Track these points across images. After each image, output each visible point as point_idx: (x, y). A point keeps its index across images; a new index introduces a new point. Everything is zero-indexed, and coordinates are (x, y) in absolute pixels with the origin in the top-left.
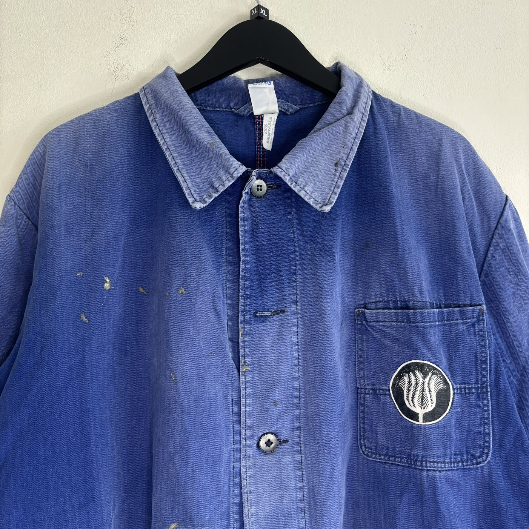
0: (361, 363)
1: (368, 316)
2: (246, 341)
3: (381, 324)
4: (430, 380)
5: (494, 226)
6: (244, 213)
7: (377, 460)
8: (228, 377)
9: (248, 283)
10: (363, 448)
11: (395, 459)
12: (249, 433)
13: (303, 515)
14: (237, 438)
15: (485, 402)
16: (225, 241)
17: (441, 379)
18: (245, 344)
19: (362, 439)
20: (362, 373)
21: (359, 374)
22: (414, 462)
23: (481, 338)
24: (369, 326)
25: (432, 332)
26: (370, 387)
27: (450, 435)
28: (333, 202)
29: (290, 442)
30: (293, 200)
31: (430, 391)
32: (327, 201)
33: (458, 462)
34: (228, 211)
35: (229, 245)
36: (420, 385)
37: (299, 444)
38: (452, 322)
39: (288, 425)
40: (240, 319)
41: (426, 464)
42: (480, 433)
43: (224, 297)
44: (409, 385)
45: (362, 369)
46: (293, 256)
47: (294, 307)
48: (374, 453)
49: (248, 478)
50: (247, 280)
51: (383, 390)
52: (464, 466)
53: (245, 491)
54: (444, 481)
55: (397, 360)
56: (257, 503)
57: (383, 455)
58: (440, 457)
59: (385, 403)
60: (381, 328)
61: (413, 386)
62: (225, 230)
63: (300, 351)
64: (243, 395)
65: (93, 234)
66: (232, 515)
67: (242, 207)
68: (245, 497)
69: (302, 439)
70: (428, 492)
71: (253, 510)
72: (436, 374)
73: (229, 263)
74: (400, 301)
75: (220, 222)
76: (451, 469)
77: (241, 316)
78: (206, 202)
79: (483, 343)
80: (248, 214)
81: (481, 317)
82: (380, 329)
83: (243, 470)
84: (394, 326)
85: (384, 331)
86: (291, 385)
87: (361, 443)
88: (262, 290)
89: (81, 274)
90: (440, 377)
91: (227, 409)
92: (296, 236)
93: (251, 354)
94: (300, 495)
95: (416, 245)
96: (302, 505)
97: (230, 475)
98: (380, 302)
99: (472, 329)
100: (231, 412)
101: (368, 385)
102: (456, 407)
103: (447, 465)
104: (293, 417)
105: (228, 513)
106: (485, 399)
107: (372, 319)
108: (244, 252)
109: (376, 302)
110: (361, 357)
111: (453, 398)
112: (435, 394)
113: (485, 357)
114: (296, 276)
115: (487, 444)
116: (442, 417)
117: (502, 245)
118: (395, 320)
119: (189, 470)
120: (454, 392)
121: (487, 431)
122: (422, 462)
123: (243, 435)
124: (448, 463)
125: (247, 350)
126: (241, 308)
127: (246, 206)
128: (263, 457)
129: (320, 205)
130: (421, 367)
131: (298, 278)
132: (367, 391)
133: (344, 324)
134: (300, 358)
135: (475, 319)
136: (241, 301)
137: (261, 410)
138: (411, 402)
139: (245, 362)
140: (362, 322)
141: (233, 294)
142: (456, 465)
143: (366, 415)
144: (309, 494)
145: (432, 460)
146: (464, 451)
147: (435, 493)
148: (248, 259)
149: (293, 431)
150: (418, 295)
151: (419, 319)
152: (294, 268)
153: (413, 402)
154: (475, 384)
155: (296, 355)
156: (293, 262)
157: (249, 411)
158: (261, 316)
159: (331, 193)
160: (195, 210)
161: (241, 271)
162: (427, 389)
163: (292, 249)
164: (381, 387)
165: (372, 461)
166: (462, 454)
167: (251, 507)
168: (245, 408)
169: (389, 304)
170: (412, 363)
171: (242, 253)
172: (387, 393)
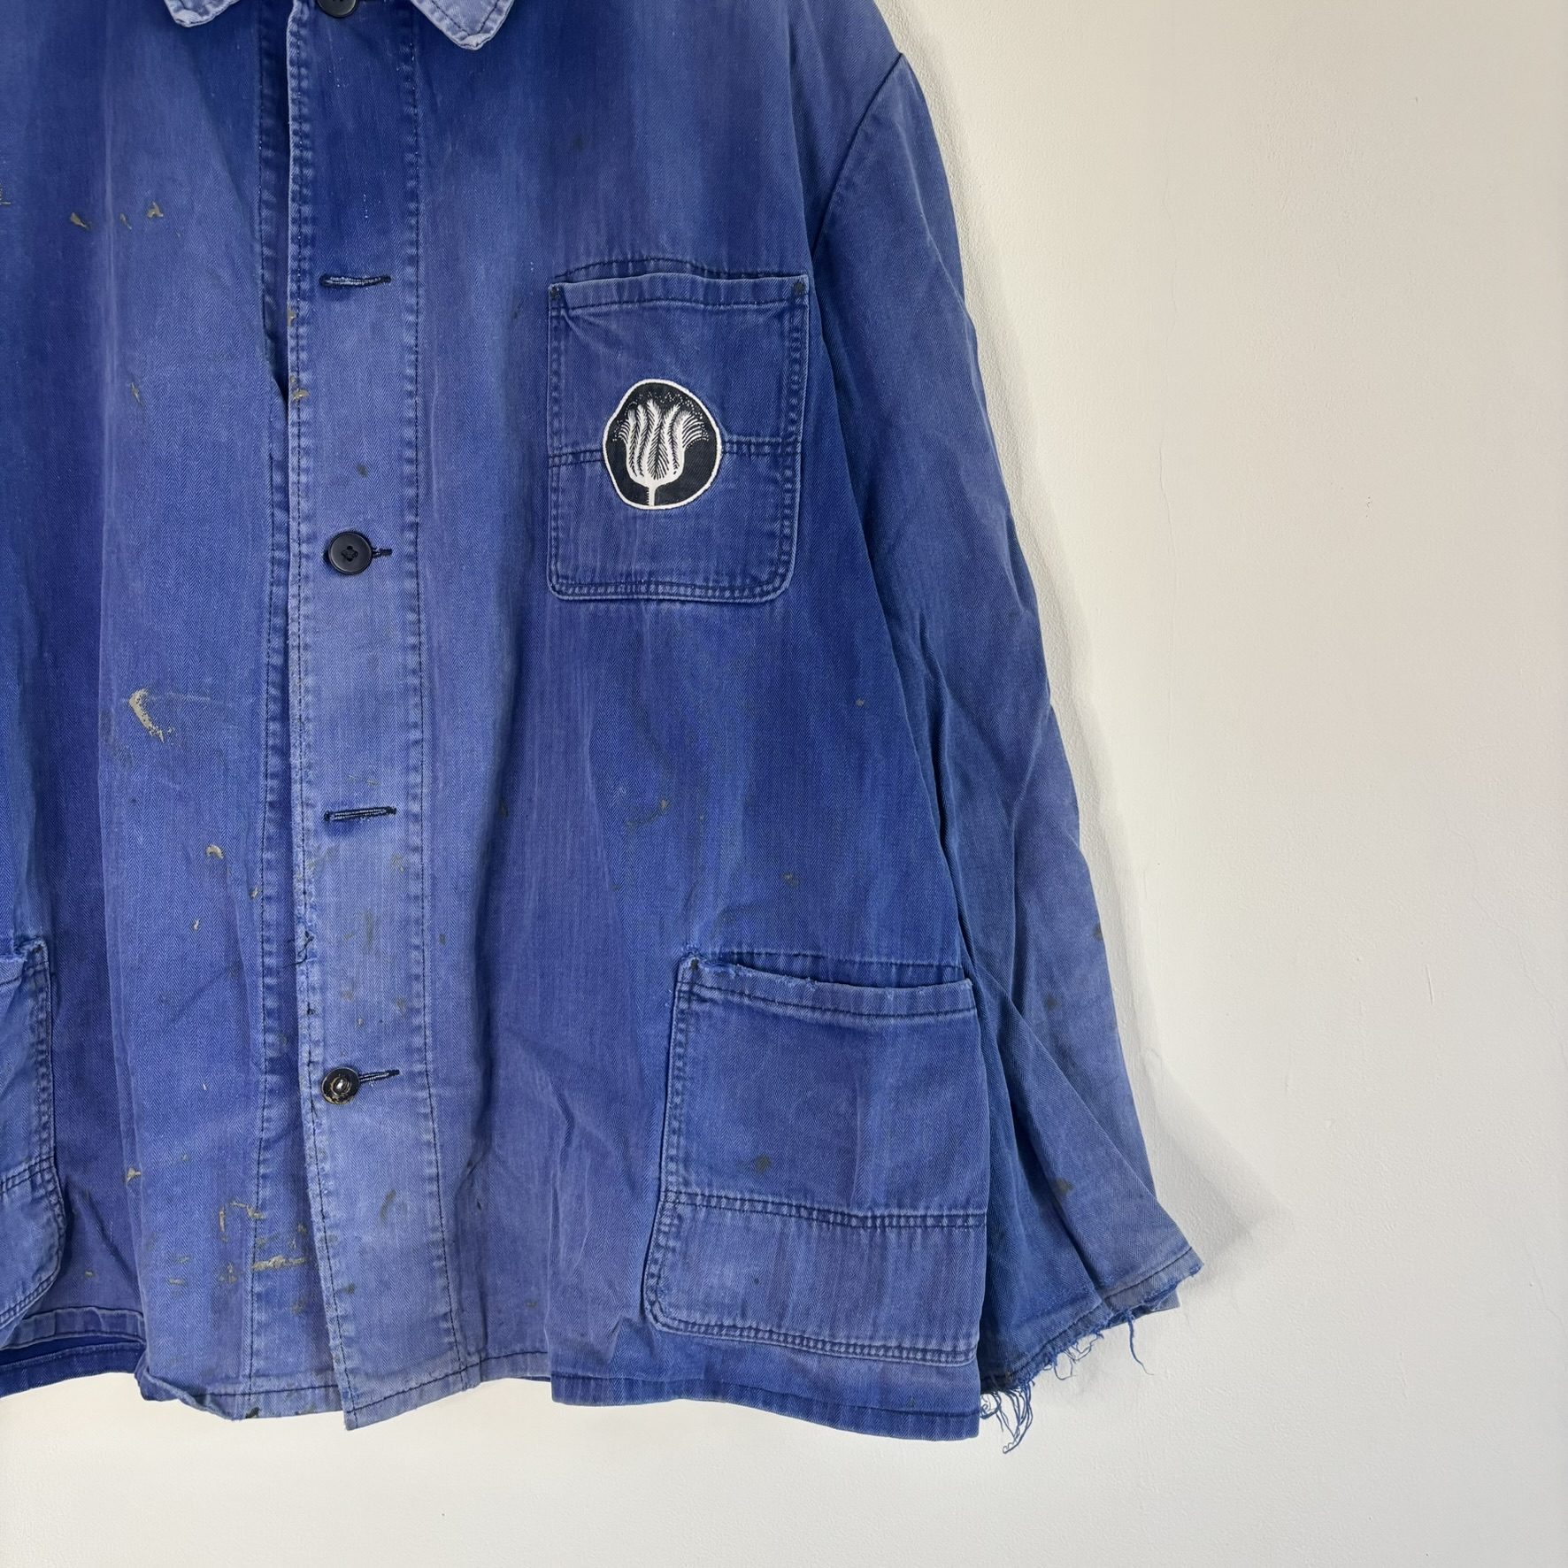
0: (556, 401)
1: (568, 295)
2: (302, 337)
3: (592, 310)
4: (674, 420)
5: (859, 116)
6: (298, 47)
7: (576, 598)
8: (263, 410)
9: (308, 210)
10: (554, 580)
11: (606, 589)
12: (304, 528)
13: (417, 699)
14: (280, 538)
15: (788, 473)
16: (257, 113)
17: (699, 420)
18: (300, 343)
19: (553, 562)
20: (556, 424)
21: (552, 425)
22: (637, 588)
23: (794, 345)
24: (572, 319)
25: (686, 322)
26: (570, 450)
27: (708, 533)
28: (492, 29)
29: (393, 555)
30: (416, 30)
31: (673, 443)
32: (480, 25)
33: (723, 590)
34: (264, 44)
35: (267, 121)
36: (653, 430)
37: (414, 558)
38: (735, 307)
39: (391, 519)
40: (288, 288)
41: (657, 588)
42: (772, 535)
43: (254, 237)
44: (636, 432)
45: (557, 415)
46: (410, 157)
47: (410, 270)
48: (571, 585)
49: (301, 620)
50: (305, 203)
51: (591, 452)
52: (735, 598)
53: (295, 644)
54: (689, 622)
55: (618, 386)
56: (320, 670)
57: (585, 585)
58: (684, 574)
59: (593, 479)
60: (592, 319)
61: (642, 433)
62: (256, 87)
63: (420, 366)
64: (294, 448)
66: (264, 687)
67: (294, 34)
68: (293, 655)
69: (419, 549)
71: (310, 681)
72: (689, 409)
73: (266, 162)
74: (632, 262)
75: (248, 67)
76: (707, 600)
77: (292, 280)
78: (206, 12)
79: (798, 355)
80: (309, 52)
81: (798, 301)
82: (590, 323)
83: (292, 603)
84: (615, 312)
85: (598, 326)
86: (396, 435)
87: (550, 569)
88: (340, 228)
90: (697, 417)
91: (260, 476)
92: (420, 111)
93: (310, 365)
94: (412, 661)
96: (416, 681)
97: (261, 608)
98: (594, 265)
99: (776, 325)
100: (268, 482)
101: (566, 446)
102: (728, 479)
103: (698, 592)
104: (402, 498)
105: (257, 682)
106: (788, 467)
107: (576, 304)
108: (297, 139)
109: (587, 267)
110: (556, 389)
111: (722, 461)
112: (683, 450)
113: (798, 383)
114: (418, 202)
115: (784, 558)
116: (695, 496)
117: (871, 157)
118: (616, 299)
120: (724, 448)
121: (787, 531)
122: (648, 583)
123: (293, 534)
125: (304, 356)
126: (291, 264)
127: (305, 32)
128: (337, 580)
129: (463, 33)
130: (657, 393)
131: (422, 207)
132: (564, 458)
133: (522, 315)
134: (419, 379)
135: (785, 304)
136: (292, 248)
137: (333, 485)
138: (636, 467)
139: (298, 381)
140: (559, 312)
141: (274, 234)
142: (717, 594)
144: (431, 659)
145: (668, 579)
146: (738, 570)
147: (670, 644)
148: (308, 155)
149: (402, 531)
150: (668, 247)
151: (660, 293)
152: (411, 184)
153: (640, 466)
154: (772, 436)
155: (410, 371)
156: (412, 171)
157: (307, 484)
158: (338, 287)
159: (489, 8)
160: (180, 28)
161: (291, 180)
162: (666, 438)
163: (411, 140)
164: (589, 446)
165: (568, 601)
166: (732, 576)
167: (306, 675)
168: (299, 475)
169: (611, 269)
170: (642, 386)
171: (293, 139)
172: (598, 455)
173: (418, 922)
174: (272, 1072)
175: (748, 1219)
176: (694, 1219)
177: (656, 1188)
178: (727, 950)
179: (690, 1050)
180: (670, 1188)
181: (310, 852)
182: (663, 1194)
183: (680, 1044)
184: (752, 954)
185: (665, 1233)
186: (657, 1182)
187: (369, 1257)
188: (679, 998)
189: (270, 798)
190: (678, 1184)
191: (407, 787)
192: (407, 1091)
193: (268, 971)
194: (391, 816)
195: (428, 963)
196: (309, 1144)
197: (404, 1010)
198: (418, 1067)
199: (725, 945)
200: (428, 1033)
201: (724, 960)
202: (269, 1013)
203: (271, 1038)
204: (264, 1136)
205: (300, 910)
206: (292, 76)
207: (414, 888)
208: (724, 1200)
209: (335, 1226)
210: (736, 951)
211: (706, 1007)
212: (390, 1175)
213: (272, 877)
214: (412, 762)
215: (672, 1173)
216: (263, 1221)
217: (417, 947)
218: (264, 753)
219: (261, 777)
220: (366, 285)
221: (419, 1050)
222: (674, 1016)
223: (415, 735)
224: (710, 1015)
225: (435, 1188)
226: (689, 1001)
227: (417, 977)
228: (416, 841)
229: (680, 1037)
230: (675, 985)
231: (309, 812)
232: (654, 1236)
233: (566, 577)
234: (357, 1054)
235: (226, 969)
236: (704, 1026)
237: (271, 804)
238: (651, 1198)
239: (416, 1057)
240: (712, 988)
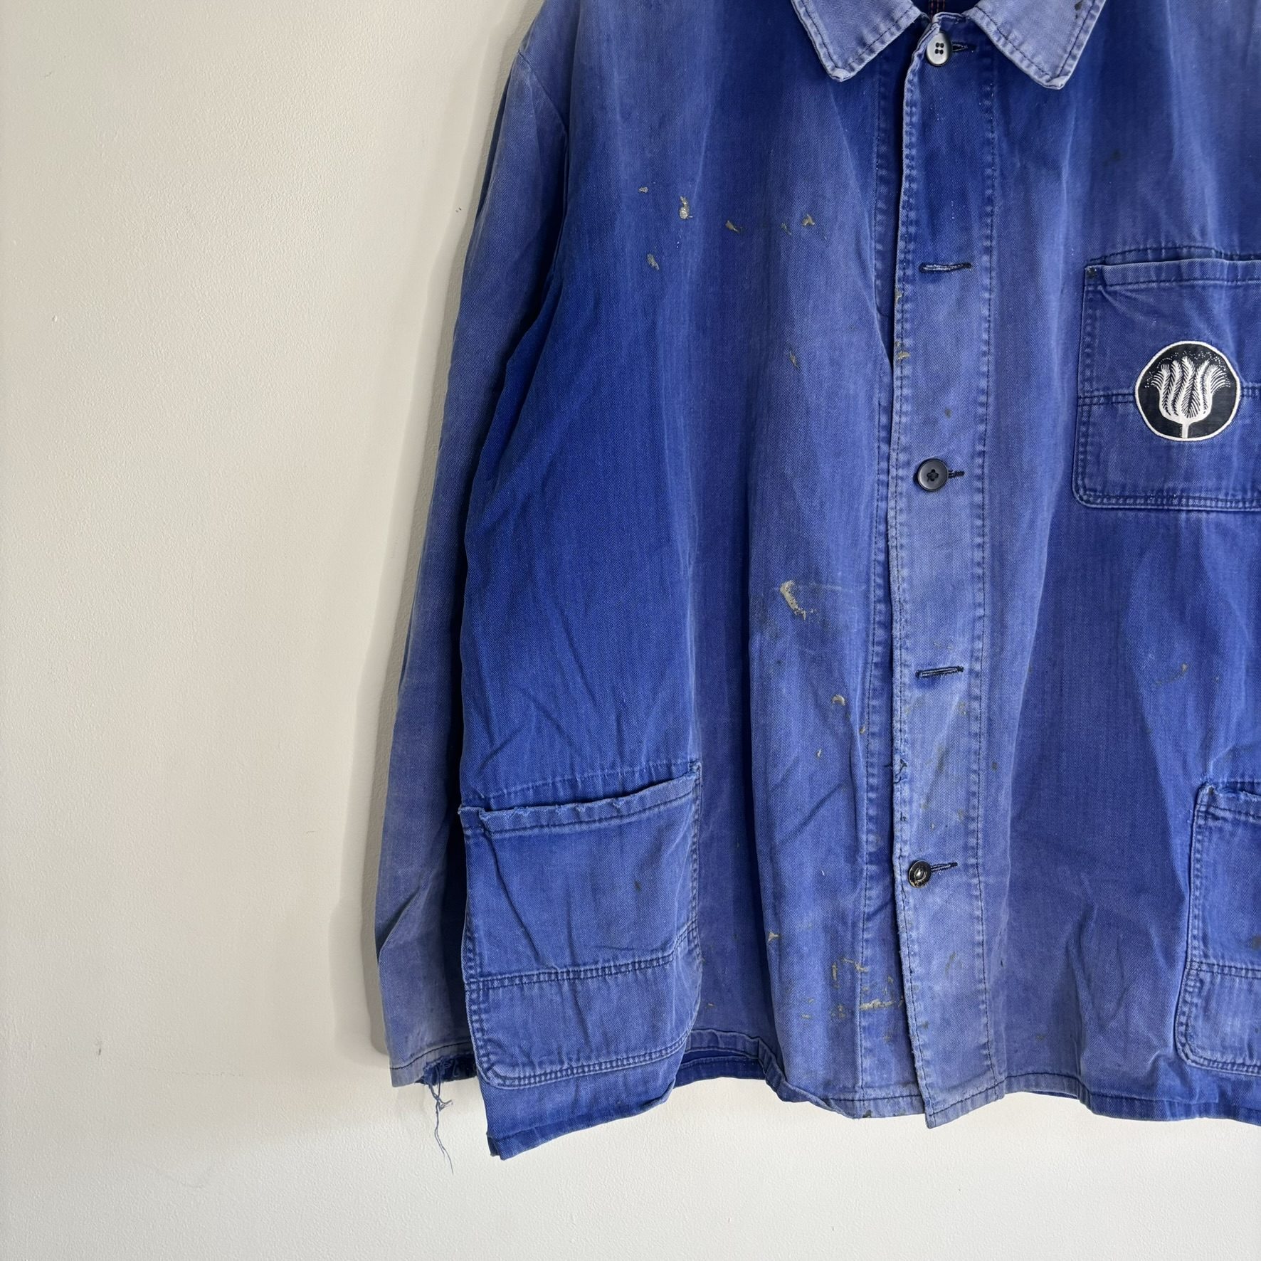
0: (1088, 355)
1: (1107, 276)
2: (907, 311)
3: (1130, 287)
4: (1205, 373)
6: (912, 91)
7: (1104, 507)
8: (875, 368)
9: (913, 215)
10: (1081, 492)
11: (1135, 501)
12: (903, 457)
13: (981, 585)
14: (884, 465)
16: (876, 142)
17: (1224, 372)
18: (905, 316)
19: (1080, 478)
20: (1088, 373)
21: (1083, 373)
22: (1168, 500)
24: (1109, 293)
25: (1216, 296)
26: (1101, 393)
27: (1229, 458)
28: (1069, 72)
29: (965, 475)
30: (996, 73)
31: (1203, 390)
32: (1060, 69)
33: (1237, 502)
34: (882, 89)
35: (883, 149)
36: (1187, 380)
37: (981, 478)
38: (1250, 282)
39: (966, 449)
40: (897, 275)
41: (1188, 502)
43: (871, 237)
44: (1170, 381)
45: (1088, 366)
46: (989, 171)
47: (986, 258)
48: (1099, 497)
49: (898, 525)
50: (911, 209)
51: (1124, 395)
52: (1245, 508)
53: (894, 544)
54: (1212, 527)
55: (1152, 345)
56: (911, 564)
57: (1114, 497)
58: (1210, 490)
59: (1125, 416)
60: (1129, 294)
61: (1176, 381)
62: (878, 123)
63: (992, 331)
64: (897, 397)
65: (662, 123)
66: (873, 578)
67: (910, 82)
68: (893, 553)
69: (986, 471)
70: (1186, 542)
71: (905, 573)
72: (1216, 363)
73: (881, 180)
74: (1165, 248)
75: (869, 108)
76: (1225, 510)
77: (900, 268)
78: (853, 69)
80: (917, 95)
82: (1127, 297)
83: (891, 514)
84: (1153, 289)
85: (1135, 299)
86: (974, 385)
87: (1077, 485)
88: (935, 228)
89: (645, 190)
90: (1222, 369)
91: (871, 418)
92: (995, 135)
93: (913, 333)
94: (978, 555)
95: (1201, 154)
96: (980, 571)
97: (871, 518)
98: (1130, 251)
100: (877, 423)
101: (1098, 390)
102: (1244, 417)
103: (1220, 504)
104: (975, 432)
105: (868, 574)
107: (1115, 281)
108: (908, 161)
109: (1123, 253)
110: (1088, 346)
111: (1240, 402)
112: (1211, 395)
114: (993, 206)
116: (1220, 430)
118: (1155, 278)
119: (816, 502)
120: (1242, 393)
122: (1180, 498)
123: (893, 461)
124: (1222, 500)
125: (907, 326)
126: (900, 256)
127: (916, 80)
128: (922, 495)
129: (1048, 77)
130: (1191, 351)
131: (996, 209)
132: (1095, 400)
133: (1065, 291)
134: (992, 342)
136: (901, 244)
137: (925, 423)
138: (1170, 408)
139: (902, 345)
140: (1096, 287)
141: (885, 235)
142: (1233, 505)
143: (1089, 439)
144: (993, 554)
145: (1197, 495)
146: (1249, 486)
147: (1197, 544)
148: (914, 173)
149: (973, 458)
150: (1198, 237)
151: (1197, 274)
152: (989, 192)
153: (1173, 407)
155: (985, 336)
156: (989, 182)
157: (906, 423)
158: (932, 272)
159: (1066, 56)
161: (902, 193)
162: (1199, 386)
163: (989, 158)
164: (1120, 391)
165: (1095, 508)
166: (1244, 491)
167: (902, 568)
168: (900, 417)
169: (1147, 254)
170: (1178, 346)
171: (906, 162)
172: (1131, 398)
173: (977, 753)
174: (871, 862)
175: (1251, 985)
176: (1212, 983)
177: (1183, 959)
178: (1232, 780)
179: (1205, 855)
180: (1194, 959)
181: (905, 700)
182: (1188, 964)
183: (1198, 851)
184: (1252, 784)
185: (1190, 992)
186: (1184, 955)
187: (937, 1001)
188: (1198, 816)
189: (875, 660)
190: (1200, 955)
191: (972, 651)
192: (964, 879)
193: (871, 788)
194: (960, 673)
195: (983, 784)
196: (901, 917)
197: (962, 818)
198: (972, 861)
199: (1231, 776)
200: (980, 835)
201: (1233, 788)
202: (870, 819)
203: (872, 838)
204: (866, 910)
205: (898, 743)
206: (907, 113)
207: (975, 728)
208: (1234, 970)
209: (918, 978)
210: (1239, 780)
211: (1218, 823)
212: (953, 941)
213: (876, 718)
214: (977, 632)
215: (1195, 948)
216: (866, 973)
217: (975, 772)
218: (872, 627)
219: (870, 645)
220: (952, 270)
221: (973, 848)
222: (1194, 830)
223: (980, 612)
224: (1221, 830)
225: (981, 951)
226: (1206, 819)
227: (974, 794)
228: (976, 691)
229: (1198, 846)
230: (1195, 807)
231: (906, 671)
232: (1182, 994)
233: (1095, 491)
234: (930, 851)
235: (839, 786)
236: (1215, 837)
237: (876, 664)
238: (1180, 965)
239: (970, 853)
240: (1224, 809)
